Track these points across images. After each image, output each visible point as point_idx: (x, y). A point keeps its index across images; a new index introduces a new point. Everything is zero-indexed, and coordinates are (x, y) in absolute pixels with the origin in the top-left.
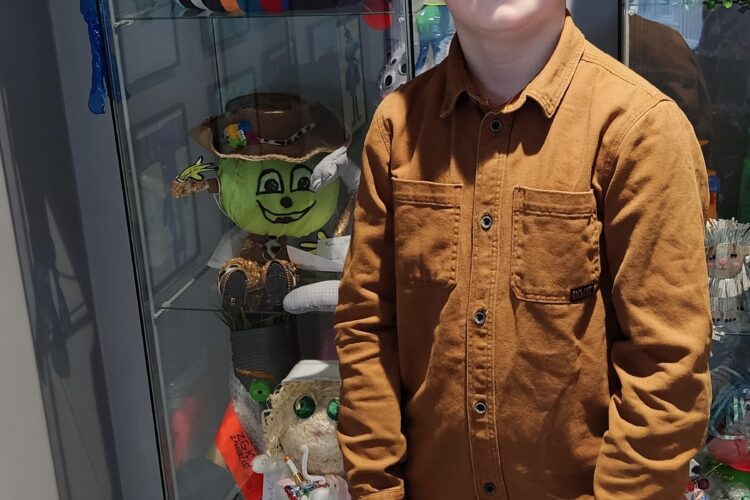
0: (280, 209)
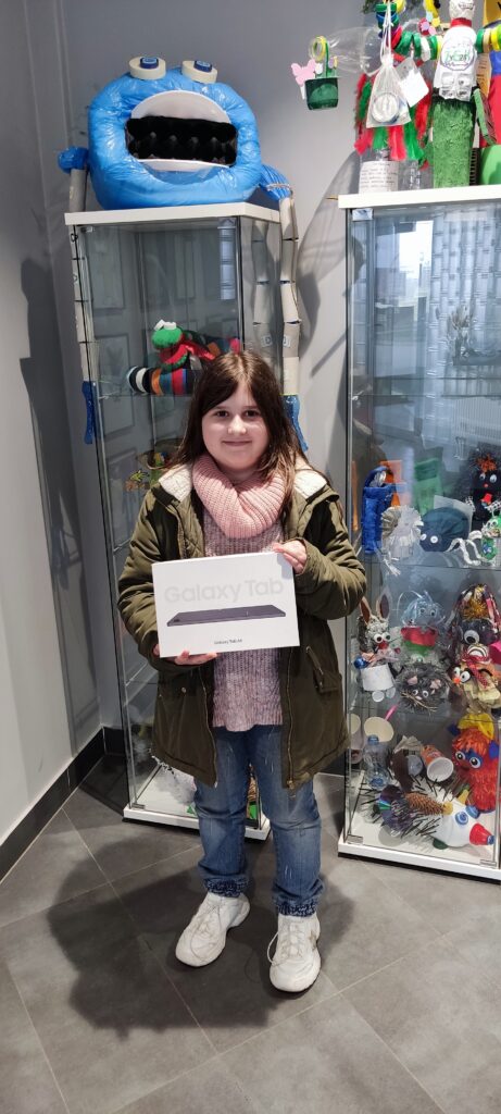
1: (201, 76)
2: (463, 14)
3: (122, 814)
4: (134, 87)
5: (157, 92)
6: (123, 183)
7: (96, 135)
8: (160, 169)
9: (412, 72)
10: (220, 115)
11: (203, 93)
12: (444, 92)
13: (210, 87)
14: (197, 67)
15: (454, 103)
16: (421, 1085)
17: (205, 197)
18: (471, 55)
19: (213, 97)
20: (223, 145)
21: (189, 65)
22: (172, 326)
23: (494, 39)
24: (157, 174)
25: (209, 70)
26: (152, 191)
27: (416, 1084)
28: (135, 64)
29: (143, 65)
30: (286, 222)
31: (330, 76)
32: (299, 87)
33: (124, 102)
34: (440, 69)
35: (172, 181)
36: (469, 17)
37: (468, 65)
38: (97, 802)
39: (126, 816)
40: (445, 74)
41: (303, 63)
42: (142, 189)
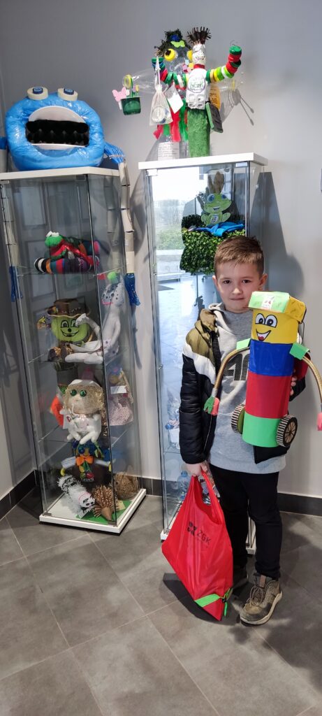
0: (68, 332)
1: (67, 97)
2: (199, 62)
3: (38, 519)
4: (30, 104)
5: (42, 106)
6: (23, 157)
7: (9, 131)
8: (45, 148)
9: (174, 94)
10: (79, 119)
11: (69, 107)
12: (190, 105)
13: (73, 103)
14: (65, 92)
15: (196, 111)
16: (183, 665)
17: (71, 164)
18: (204, 84)
19: (74, 109)
20: (82, 135)
21: (61, 91)
22: (56, 235)
23: (216, 75)
24: (43, 151)
25: (72, 93)
26: (40, 161)
27: (180, 665)
28: (30, 92)
29: (34, 92)
30: (122, 176)
31: (134, 97)
32: (117, 103)
33: (24, 113)
34: (188, 92)
35: (51, 156)
36: (202, 64)
37: (202, 90)
38: (26, 513)
39: (41, 520)
40: (190, 95)
41: (119, 89)
42: (34, 160)
